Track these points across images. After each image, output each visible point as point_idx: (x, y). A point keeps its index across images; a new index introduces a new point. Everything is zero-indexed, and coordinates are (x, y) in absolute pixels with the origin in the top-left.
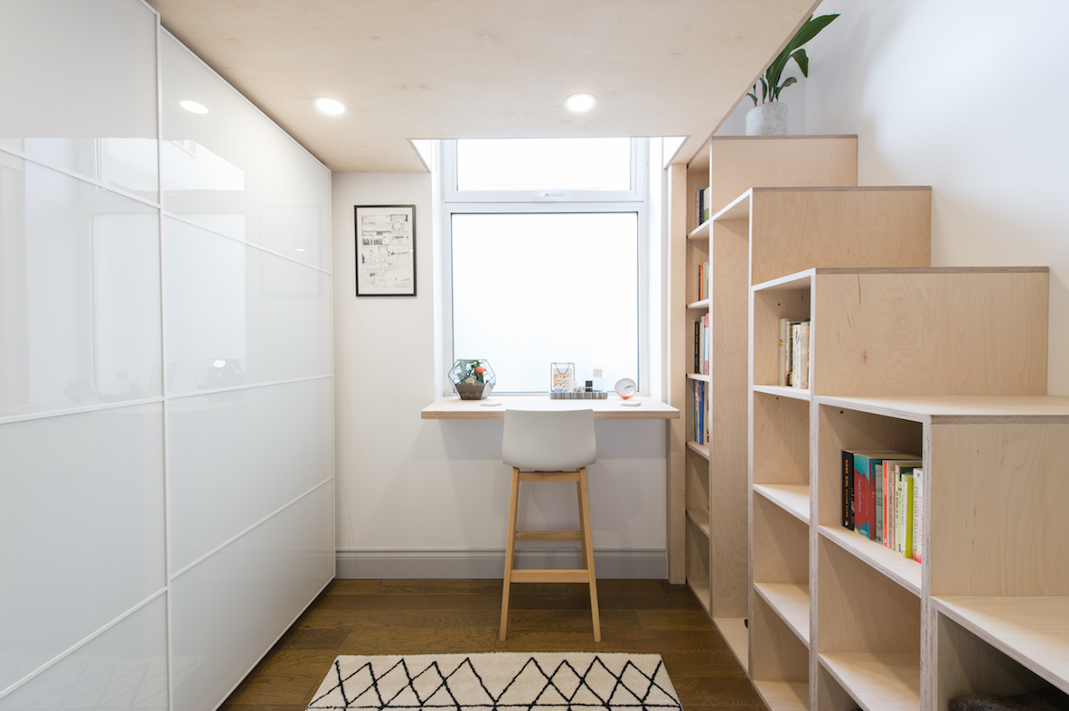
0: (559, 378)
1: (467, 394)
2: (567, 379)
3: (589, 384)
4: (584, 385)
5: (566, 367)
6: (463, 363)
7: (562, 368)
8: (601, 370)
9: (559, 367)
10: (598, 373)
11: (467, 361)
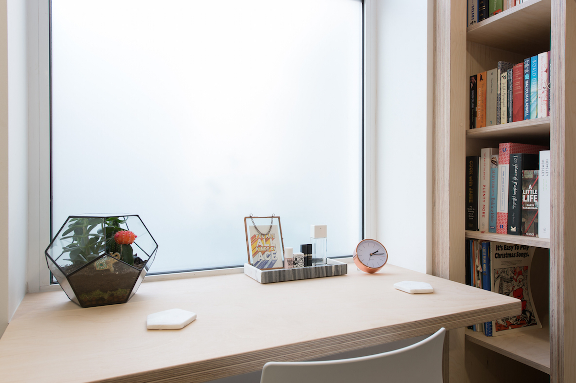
0: (259, 242)
1: (97, 293)
2: (271, 243)
3: (307, 249)
4: (298, 252)
5: (268, 222)
6: (79, 224)
7: (263, 224)
8: (325, 227)
9: (258, 222)
10: (321, 231)
11: (94, 220)
